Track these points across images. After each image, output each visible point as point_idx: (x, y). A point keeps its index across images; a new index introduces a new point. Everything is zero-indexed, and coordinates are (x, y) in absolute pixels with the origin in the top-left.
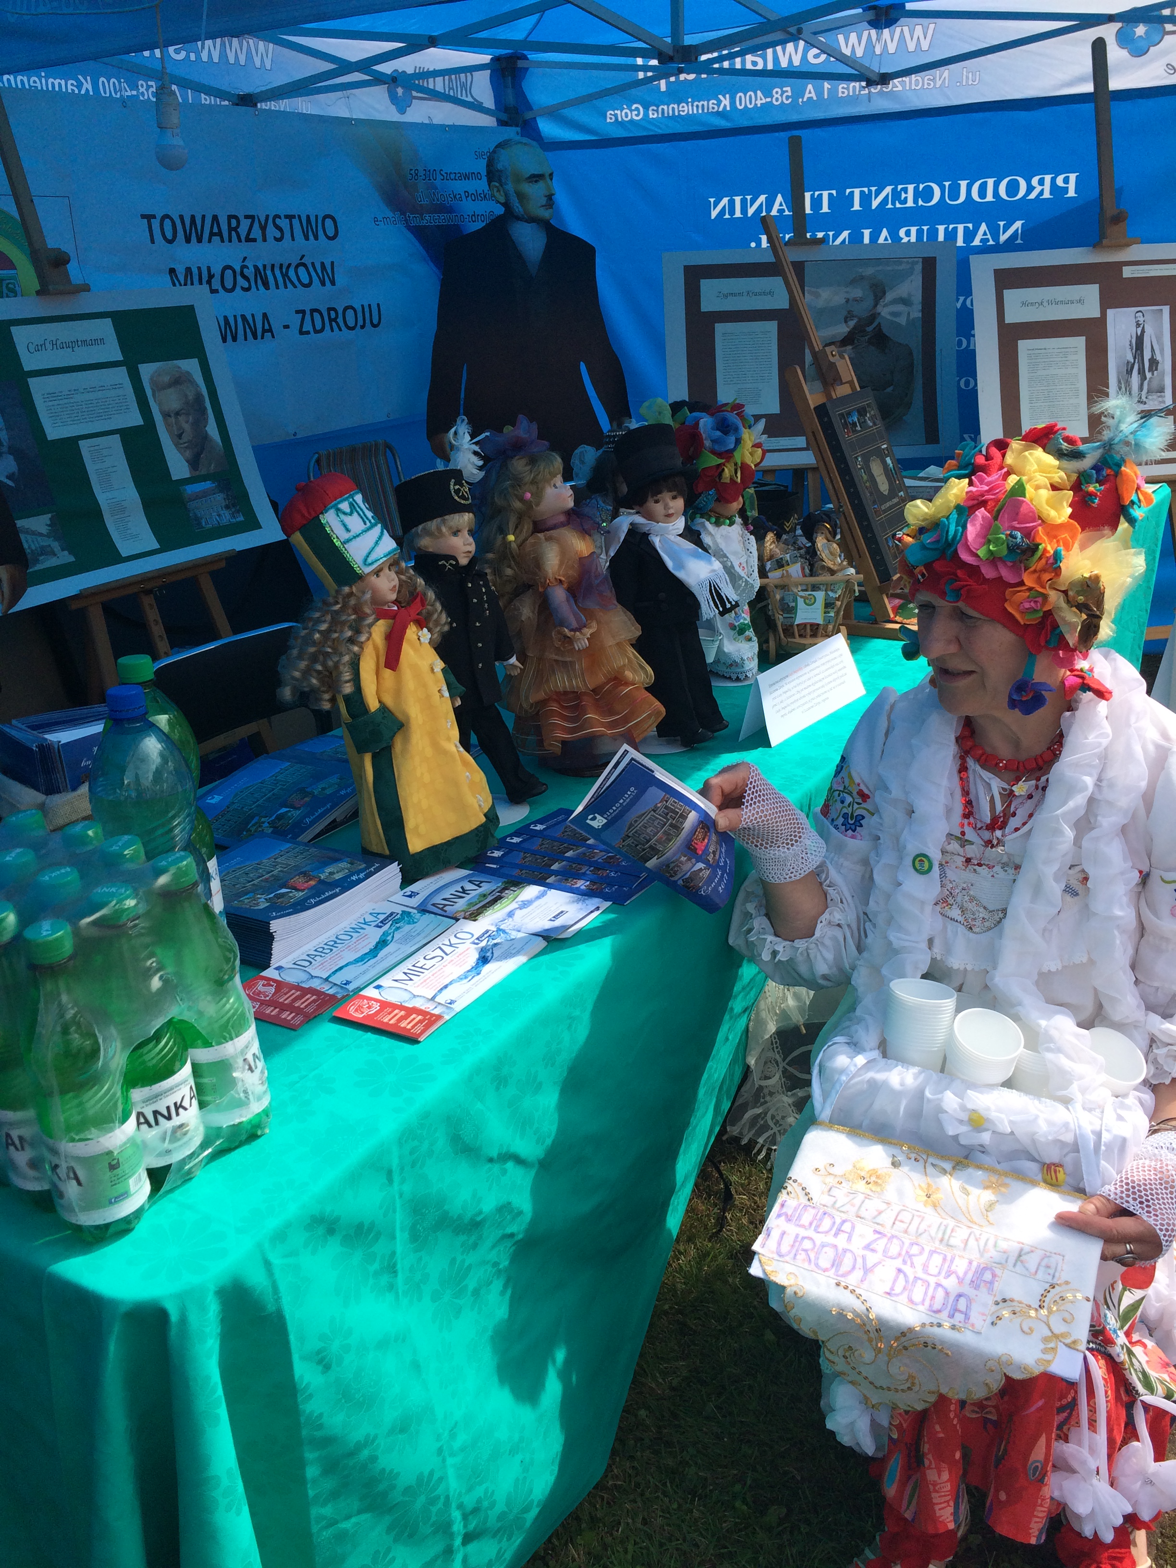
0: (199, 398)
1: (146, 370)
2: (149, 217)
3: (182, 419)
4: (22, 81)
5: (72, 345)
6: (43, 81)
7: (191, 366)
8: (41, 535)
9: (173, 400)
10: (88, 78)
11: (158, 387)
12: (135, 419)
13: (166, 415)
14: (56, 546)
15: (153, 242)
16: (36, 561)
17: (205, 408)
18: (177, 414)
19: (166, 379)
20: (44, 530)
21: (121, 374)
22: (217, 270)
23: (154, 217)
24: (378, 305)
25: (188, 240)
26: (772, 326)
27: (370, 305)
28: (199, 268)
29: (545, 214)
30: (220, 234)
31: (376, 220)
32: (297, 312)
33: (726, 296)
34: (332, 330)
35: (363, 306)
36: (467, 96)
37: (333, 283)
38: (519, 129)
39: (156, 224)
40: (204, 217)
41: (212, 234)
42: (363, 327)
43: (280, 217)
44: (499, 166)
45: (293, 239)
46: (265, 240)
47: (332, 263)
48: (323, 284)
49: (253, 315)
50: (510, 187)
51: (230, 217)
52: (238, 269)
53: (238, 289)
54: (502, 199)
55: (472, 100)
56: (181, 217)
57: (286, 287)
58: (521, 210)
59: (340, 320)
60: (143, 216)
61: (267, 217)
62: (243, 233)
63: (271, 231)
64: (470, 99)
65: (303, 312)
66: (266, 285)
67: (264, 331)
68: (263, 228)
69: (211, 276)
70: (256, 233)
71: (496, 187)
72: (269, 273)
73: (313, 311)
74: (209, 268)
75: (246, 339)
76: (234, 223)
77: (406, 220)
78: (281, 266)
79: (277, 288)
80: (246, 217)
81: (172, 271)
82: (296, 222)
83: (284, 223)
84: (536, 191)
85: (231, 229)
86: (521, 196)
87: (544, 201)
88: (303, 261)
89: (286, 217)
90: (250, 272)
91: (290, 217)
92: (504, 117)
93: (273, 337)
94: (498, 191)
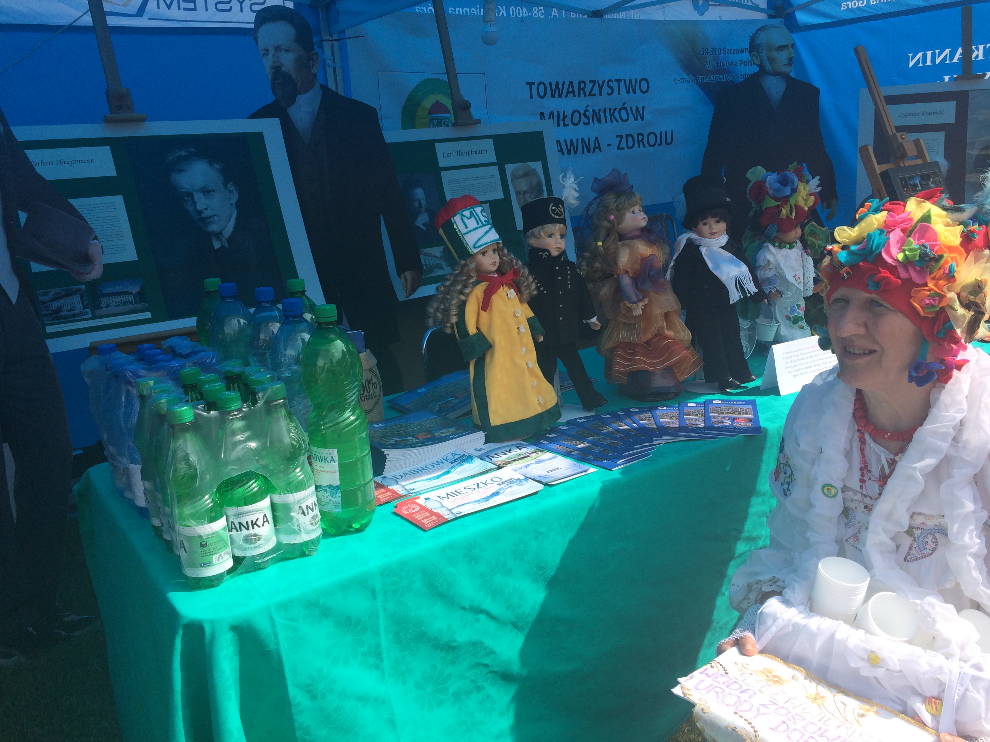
0: (539, 184)
1: (510, 168)
2: (530, 84)
3: (527, 196)
4: (466, 11)
5: (467, 154)
6: (478, 10)
7: (537, 166)
8: (437, 257)
9: (523, 185)
10: (504, 7)
11: (515, 177)
12: (500, 195)
13: (518, 193)
14: (444, 264)
15: (531, 97)
16: (431, 271)
17: (543, 190)
18: (525, 193)
19: (521, 173)
20: (439, 255)
21: (495, 170)
22: (569, 113)
23: (534, 83)
24: (672, 131)
25: (553, 96)
26: (941, 136)
27: (666, 132)
28: (558, 112)
29: (786, 69)
30: (573, 92)
31: (676, 80)
32: (617, 136)
33: (906, 116)
34: (639, 147)
35: (661, 133)
36: (748, 2)
37: (642, 119)
38: (782, 20)
39: (534, 87)
40: (564, 82)
41: (568, 92)
42: (660, 145)
43: (612, 81)
44: (758, 42)
45: (619, 93)
46: (601, 94)
47: (643, 107)
48: (636, 119)
49: (589, 139)
50: (764, 54)
51: (580, 82)
52: (582, 112)
53: (581, 123)
54: (758, 62)
55: (751, 4)
56: (550, 83)
57: (612, 122)
58: (770, 68)
59: (645, 141)
60: (527, 83)
61: (604, 81)
62: (587, 92)
63: (606, 89)
64: (750, 3)
65: (621, 136)
66: (599, 121)
67: (595, 148)
68: (601, 88)
69: (565, 117)
70: (596, 90)
71: (755, 55)
72: (602, 114)
73: (627, 136)
74: (564, 112)
75: (583, 152)
76: (582, 85)
77: (697, 80)
78: (610, 110)
79: (606, 122)
80: (590, 82)
81: (542, 114)
82: (622, 84)
83: (614, 85)
84: (782, 57)
85: (580, 89)
86: (771, 60)
87: (786, 61)
88: (625, 106)
89: (616, 80)
90: (590, 114)
91: (618, 81)
92: (772, 12)
93: (601, 151)
94: (756, 57)
